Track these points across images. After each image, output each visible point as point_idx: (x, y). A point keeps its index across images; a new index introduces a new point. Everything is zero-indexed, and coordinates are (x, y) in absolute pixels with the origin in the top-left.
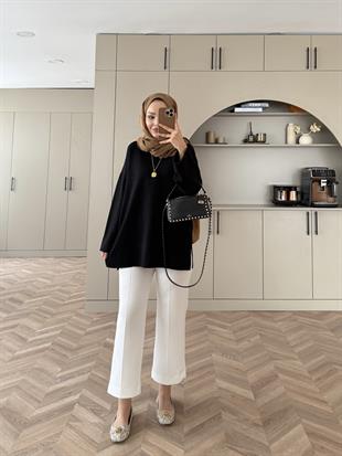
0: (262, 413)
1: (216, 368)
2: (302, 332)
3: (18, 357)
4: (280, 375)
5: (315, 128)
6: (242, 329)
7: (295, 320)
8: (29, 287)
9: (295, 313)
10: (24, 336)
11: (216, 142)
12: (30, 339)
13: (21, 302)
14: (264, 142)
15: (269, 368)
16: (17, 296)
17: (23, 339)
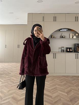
0: (70, 98)
1: (57, 88)
2: (75, 80)
3: (13, 86)
4: (72, 90)
5: (77, 35)
6: (62, 80)
7: (73, 78)
8: (11, 70)
9: (73, 76)
10: (13, 81)
11: (54, 37)
12: (15, 82)
13: (10, 74)
14: (65, 38)
15: (69, 89)
16: (9, 72)
17: (13, 82)
